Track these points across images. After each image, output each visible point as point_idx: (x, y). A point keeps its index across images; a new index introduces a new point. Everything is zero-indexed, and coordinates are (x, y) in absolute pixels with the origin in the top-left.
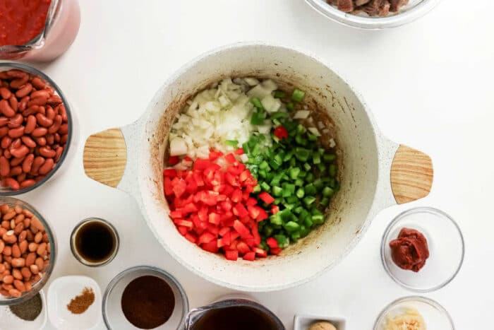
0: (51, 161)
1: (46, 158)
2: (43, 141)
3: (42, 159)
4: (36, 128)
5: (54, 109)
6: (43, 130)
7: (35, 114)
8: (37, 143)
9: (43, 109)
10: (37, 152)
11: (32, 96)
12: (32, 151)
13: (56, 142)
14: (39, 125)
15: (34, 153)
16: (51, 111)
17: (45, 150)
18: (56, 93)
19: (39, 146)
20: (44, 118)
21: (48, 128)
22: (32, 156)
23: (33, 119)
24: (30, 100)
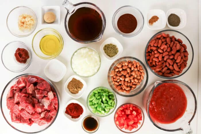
0: (152, 45)
1: (154, 46)
2: (156, 52)
3: (155, 45)
4: (159, 56)
5: (153, 65)
6: (156, 56)
7: (160, 61)
8: (158, 51)
9: (157, 64)
10: (157, 48)
11: (161, 68)
12: (159, 48)
13: (151, 53)
14: (158, 58)
15: (158, 47)
16: (154, 64)
17: (154, 49)
18: (154, 71)
19: (157, 50)
20: (156, 60)
21: (154, 57)
22: (159, 46)
23: (160, 59)
24: (162, 67)
